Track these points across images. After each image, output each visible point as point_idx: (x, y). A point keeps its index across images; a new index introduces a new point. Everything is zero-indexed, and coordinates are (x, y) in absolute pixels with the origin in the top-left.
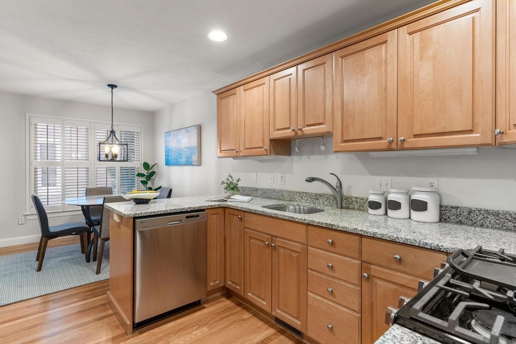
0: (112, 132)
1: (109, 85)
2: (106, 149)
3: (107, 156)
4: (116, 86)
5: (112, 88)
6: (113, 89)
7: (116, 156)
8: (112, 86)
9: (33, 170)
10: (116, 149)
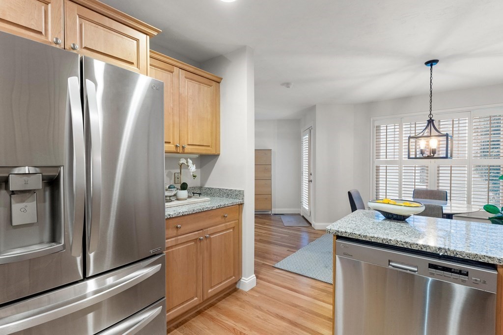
0: (431, 121)
1: (427, 63)
2: (422, 144)
3: (422, 152)
4: (436, 61)
5: (431, 65)
6: (433, 66)
7: (434, 152)
8: (431, 63)
9: (375, 168)
10: (434, 143)
